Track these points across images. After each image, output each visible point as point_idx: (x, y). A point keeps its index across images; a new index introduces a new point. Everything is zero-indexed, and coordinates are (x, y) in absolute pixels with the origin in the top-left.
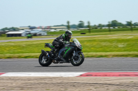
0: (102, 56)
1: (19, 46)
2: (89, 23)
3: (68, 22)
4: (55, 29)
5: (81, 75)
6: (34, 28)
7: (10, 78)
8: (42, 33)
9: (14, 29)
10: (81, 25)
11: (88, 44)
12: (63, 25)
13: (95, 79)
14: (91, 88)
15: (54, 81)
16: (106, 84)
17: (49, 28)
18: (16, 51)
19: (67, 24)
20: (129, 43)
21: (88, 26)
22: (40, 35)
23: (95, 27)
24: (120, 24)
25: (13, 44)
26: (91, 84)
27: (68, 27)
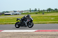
0: (44, 23)
1: (10, 19)
2: (39, 9)
3: (30, 9)
4: (25, 12)
5: (36, 31)
6: (16, 11)
7: (5, 33)
8: (19, 14)
9: (7, 12)
10: (36, 10)
11: (38, 18)
12: (28, 10)
13: (41, 33)
14: (40, 36)
15: (24, 34)
16: (46, 35)
17: (22, 11)
18: (8, 21)
19: (30, 10)
20: (56, 17)
21: (39, 11)
22: (18, 14)
23: (42, 11)
24: (52, 10)
25: (7, 18)
26: (40, 35)
27: (30, 11)
